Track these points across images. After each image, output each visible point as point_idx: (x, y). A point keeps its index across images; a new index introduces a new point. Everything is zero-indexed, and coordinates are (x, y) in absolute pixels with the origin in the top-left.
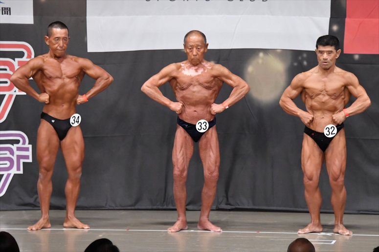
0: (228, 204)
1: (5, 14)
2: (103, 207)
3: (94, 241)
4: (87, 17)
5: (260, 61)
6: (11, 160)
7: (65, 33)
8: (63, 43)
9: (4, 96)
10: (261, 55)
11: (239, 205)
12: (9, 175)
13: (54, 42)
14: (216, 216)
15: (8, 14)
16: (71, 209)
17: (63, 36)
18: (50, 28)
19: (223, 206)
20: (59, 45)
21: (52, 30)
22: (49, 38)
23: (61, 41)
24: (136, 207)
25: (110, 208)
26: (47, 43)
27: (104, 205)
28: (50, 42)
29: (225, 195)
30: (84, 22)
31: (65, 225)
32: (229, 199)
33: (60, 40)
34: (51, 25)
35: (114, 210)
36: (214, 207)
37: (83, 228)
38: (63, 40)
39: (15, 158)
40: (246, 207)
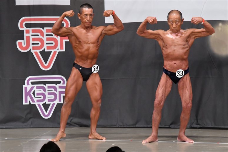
0: (198, 124)
2: (115, 125)
3: (110, 148)
5: (220, 29)
6: (55, 94)
7: (91, 11)
8: (90, 18)
9: (51, 52)
10: (220, 24)
11: (205, 125)
12: (54, 104)
13: (84, 17)
14: (189, 132)
16: (93, 127)
17: (90, 13)
18: (81, 8)
19: (195, 125)
20: (87, 19)
21: (82, 9)
22: (81, 14)
23: (89, 17)
24: (137, 126)
25: (120, 126)
26: (79, 18)
28: (81, 17)
29: (195, 118)
31: (90, 137)
32: (199, 121)
33: (87, 16)
34: (82, 6)
35: (122, 127)
36: (188, 126)
37: (102, 140)
38: (89, 16)
39: (57, 93)
40: (210, 126)
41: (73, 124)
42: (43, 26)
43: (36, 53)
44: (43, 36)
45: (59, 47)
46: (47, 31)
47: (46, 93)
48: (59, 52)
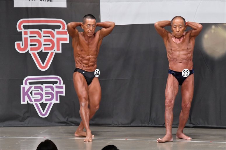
0: (191, 123)
1: (49, 1)
3: (105, 146)
4: (101, 3)
5: (213, 31)
9: (48, 53)
10: (213, 27)
11: (198, 125)
13: (87, 27)
15: (50, 1)
18: (85, 18)
19: (188, 125)
20: (90, 30)
22: (84, 24)
24: (131, 125)
25: (115, 125)
27: (111, 124)
28: (84, 27)
30: (99, 6)
32: (192, 120)
35: (117, 126)
40: (203, 125)
41: (70, 123)
42: (40, 27)
48: (56, 53)
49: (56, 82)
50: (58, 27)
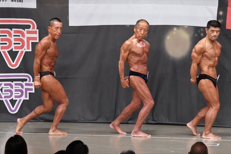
0: (154, 120)
1: (19, 2)
2: (78, 121)
4: (69, 5)
5: (174, 33)
6: (21, 91)
9: (18, 52)
10: (175, 29)
11: (160, 121)
12: (20, 100)
14: (145, 127)
15: (21, 2)
19: (150, 121)
24: (97, 121)
25: (81, 122)
26: (49, 31)
27: (78, 120)
29: (151, 115)
30: (67, 7)
32: (154, 117)
35: (84, 123)
36: (145, 122)
39: (24, 90)
40: (165, 122)
41: (38, 119)
42: (11, 27)
43: (4, 52)
44: (11, 37)
45: (26, 47)
46: (15, 32)
47: (13, 90)
48: (26, 52)
49: (26, 80)
50: (29, 27)
